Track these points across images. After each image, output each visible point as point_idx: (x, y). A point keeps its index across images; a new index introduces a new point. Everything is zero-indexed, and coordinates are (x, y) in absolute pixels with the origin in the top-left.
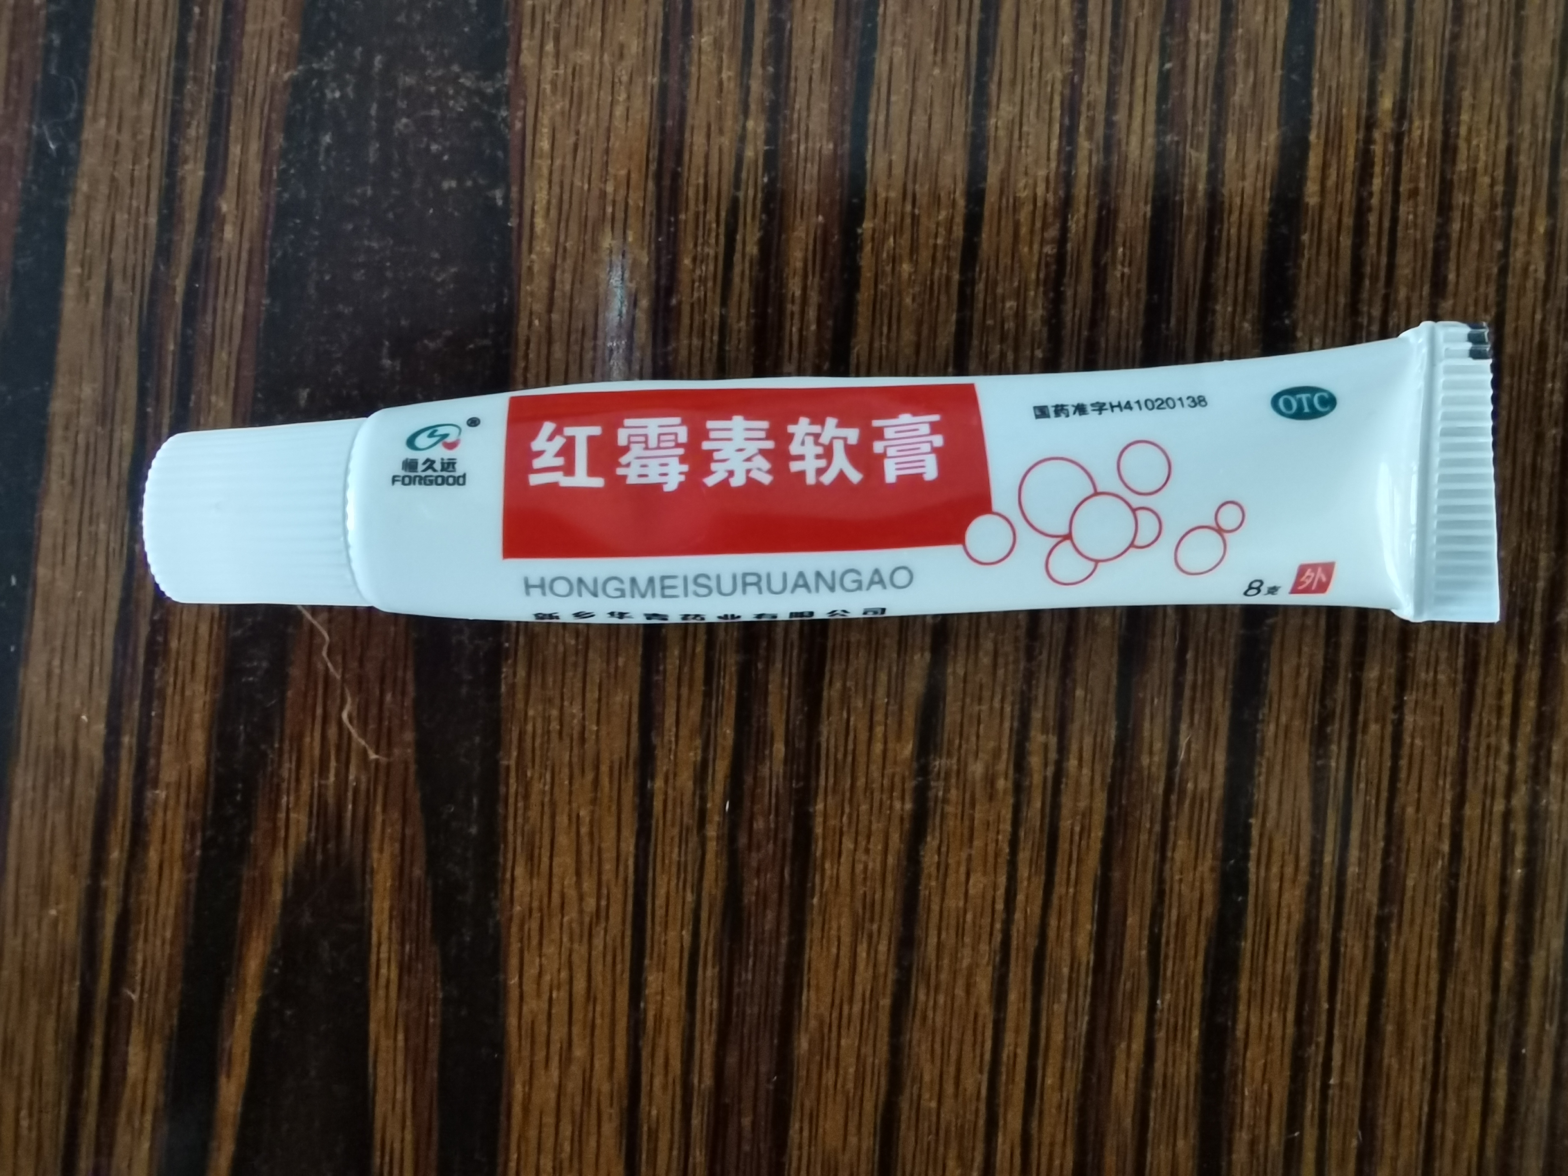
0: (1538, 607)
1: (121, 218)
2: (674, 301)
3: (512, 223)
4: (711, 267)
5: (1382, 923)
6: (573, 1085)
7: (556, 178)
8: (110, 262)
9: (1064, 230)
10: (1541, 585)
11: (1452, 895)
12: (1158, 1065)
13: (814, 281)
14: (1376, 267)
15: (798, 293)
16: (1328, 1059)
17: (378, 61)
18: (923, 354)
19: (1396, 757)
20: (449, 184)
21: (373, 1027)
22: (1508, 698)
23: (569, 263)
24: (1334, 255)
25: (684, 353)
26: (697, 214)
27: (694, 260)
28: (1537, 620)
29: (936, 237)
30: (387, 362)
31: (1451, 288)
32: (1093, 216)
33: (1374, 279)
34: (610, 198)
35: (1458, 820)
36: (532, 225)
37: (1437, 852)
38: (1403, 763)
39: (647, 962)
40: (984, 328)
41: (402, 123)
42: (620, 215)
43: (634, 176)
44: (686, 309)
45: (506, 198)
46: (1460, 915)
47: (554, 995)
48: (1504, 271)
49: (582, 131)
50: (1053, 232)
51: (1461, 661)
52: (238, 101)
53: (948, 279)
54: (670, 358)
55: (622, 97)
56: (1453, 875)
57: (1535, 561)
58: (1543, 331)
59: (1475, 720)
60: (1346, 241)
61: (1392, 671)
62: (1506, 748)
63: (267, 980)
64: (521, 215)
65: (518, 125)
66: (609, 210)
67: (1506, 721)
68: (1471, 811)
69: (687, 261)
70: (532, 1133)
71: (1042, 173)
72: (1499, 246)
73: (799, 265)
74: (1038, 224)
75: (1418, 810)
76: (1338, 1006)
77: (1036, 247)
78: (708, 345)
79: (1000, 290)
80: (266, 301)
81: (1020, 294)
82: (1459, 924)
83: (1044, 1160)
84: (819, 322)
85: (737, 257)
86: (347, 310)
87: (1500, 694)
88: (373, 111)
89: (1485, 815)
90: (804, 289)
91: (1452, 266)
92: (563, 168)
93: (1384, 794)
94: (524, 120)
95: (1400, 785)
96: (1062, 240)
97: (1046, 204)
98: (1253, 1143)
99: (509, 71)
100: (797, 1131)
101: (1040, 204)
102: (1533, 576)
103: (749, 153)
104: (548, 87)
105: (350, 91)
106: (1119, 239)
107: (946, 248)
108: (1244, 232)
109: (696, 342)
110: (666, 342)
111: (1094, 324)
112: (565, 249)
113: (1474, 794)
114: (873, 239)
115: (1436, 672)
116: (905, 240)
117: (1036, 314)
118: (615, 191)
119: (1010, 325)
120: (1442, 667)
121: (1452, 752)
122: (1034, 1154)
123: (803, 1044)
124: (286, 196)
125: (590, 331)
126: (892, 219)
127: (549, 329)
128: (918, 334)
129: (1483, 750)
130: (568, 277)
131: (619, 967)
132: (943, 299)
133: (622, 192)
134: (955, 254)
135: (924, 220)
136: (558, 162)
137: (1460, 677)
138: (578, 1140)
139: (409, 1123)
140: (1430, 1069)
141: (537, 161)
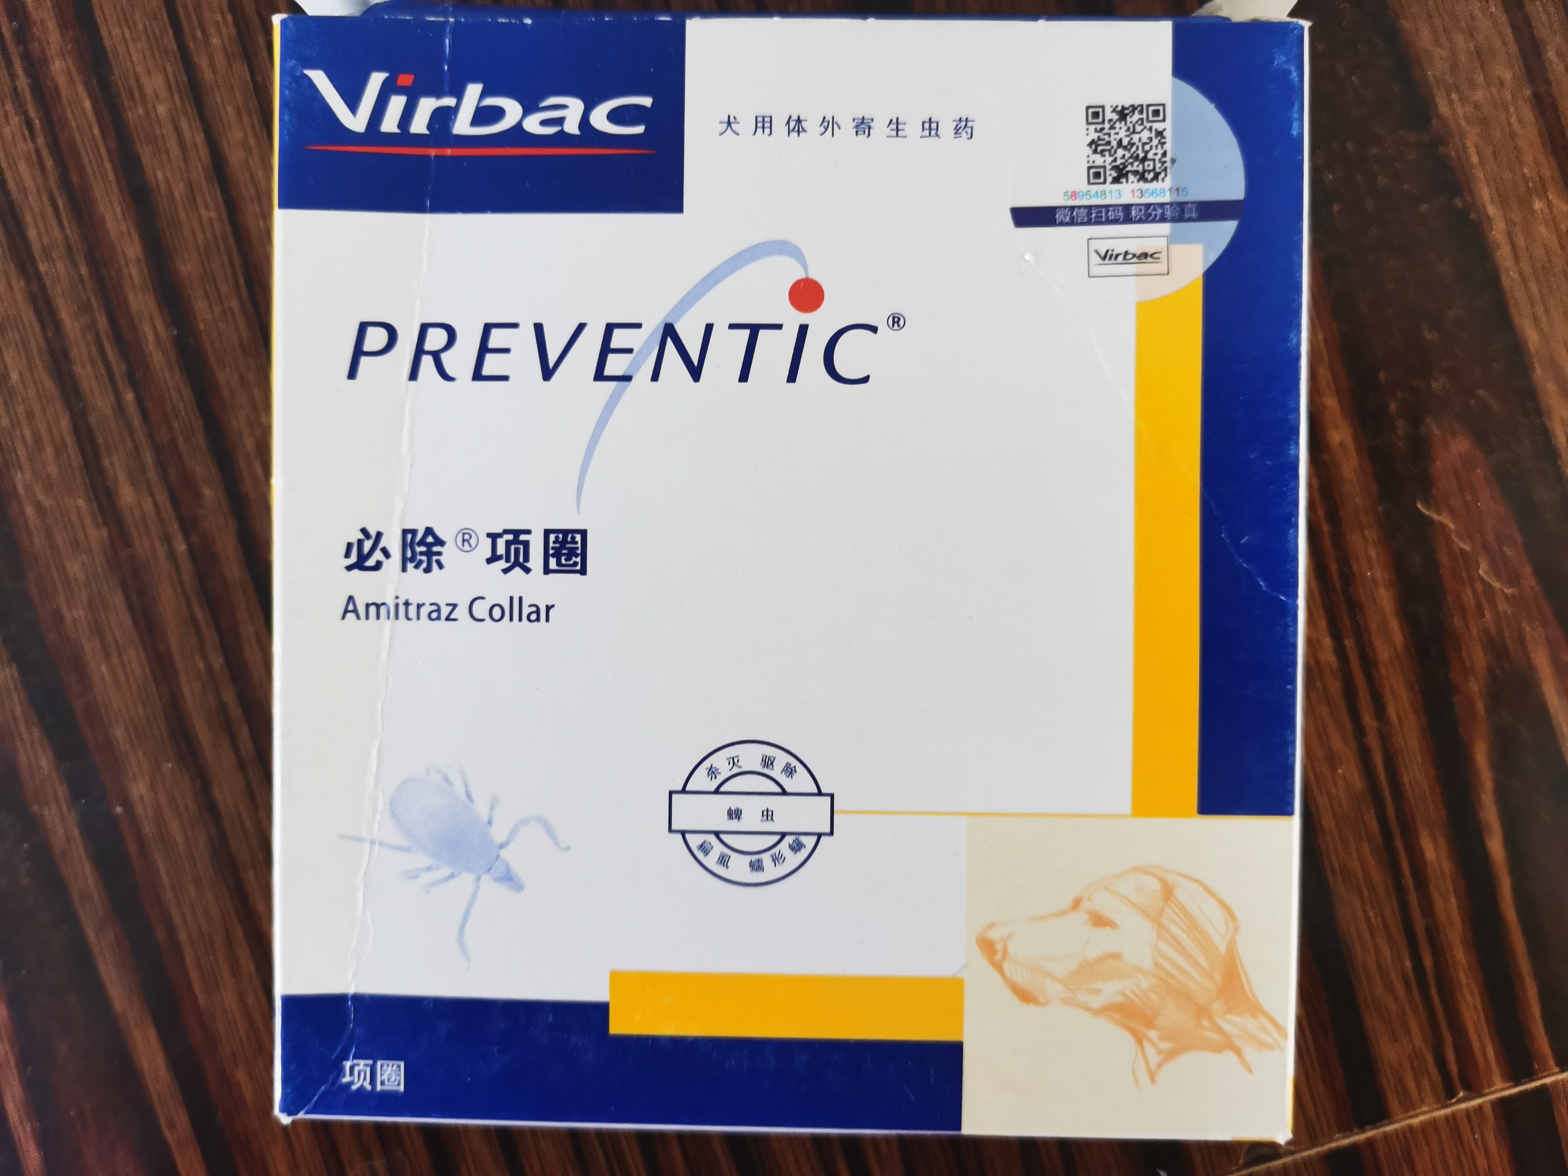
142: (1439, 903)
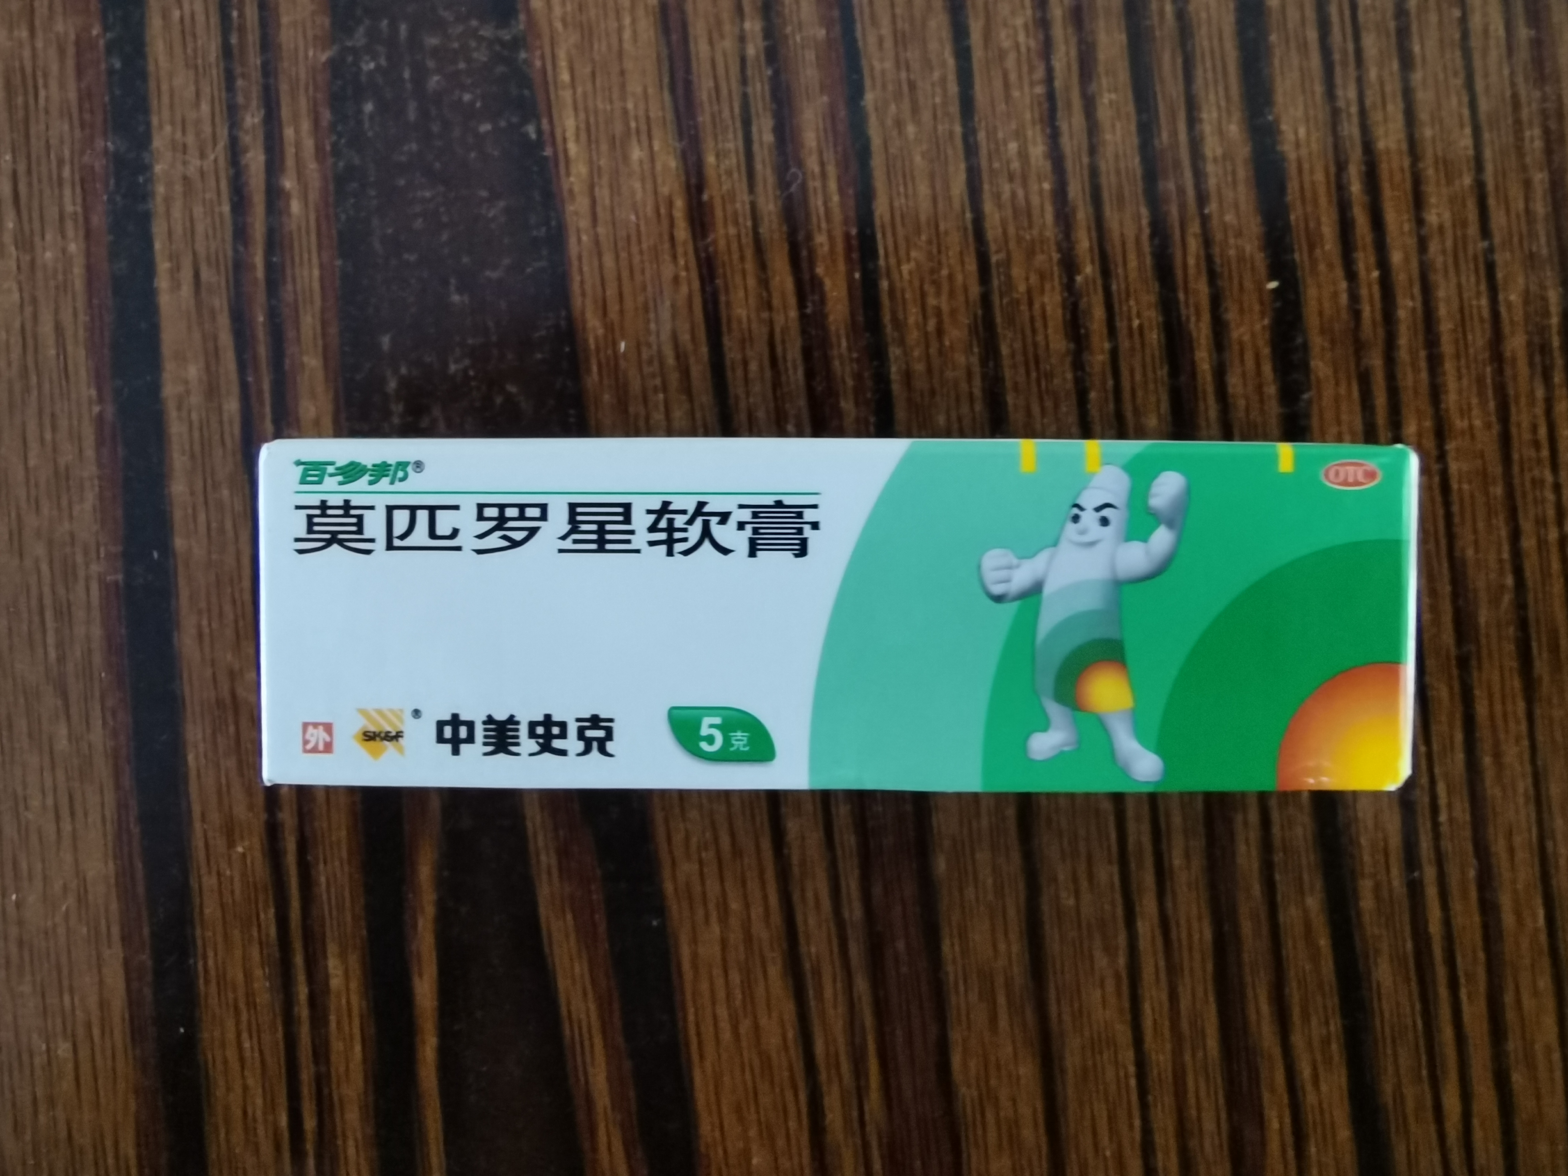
0: (1556, 342)
1: (198, 211)
2: (705, 197)
3: (548, 152)
4: (734, 161)
5: (1463, 663)
6: (735, 936)
7: (581, 106)
8: (195, 254)
9: (1050, 70)
10: (1555, 321)
11: (1523, 625)
12: (1276, 830)
13: (830, 157)
14: (1345, 52)
15: (817, 169)
16: (1434, 798)
17: (403, 28)
18: (940, 205)
19: (1447, 504)
20: (485, 127)
21: (543, 911)
22: (1543, 431)
23: (605, 180)
24: (1303, 47)
25: (722, 243)
26: (713, 116)
27: (717, 156)
28: (1557, 354)
29: (933, 96)
30: (456, 298)
31: (1418, 60)
32: (1073, 53)
33: (1344, 64)
34: (632, 113)
35: (1517, 554)
36: (566, 151)
37: (1502, 587)
38: (1455, 508)
39: (783, 810)
40: (991, 170)
41: (434, 81)
42: (643, 127)
43: (650, 91)
44: (718, 203)
45: (539, 132)
46: (1534, 644)
47: (704, 855)
48: (1465, 35)
49: (597, 57)
50: (1040, 73)
51: (1492, 405)
52: (284, 87)
53: (951, 133)
54: (711, 249)
55: (627, 21)
56: (1521, 605)
57: (1544, 299)
58: (1513, 84)
59: (1516, 457)
60: (1312, 35)
61: (1428, 424)
62: (1549, 477)
63: (440, 883)
64: (554, 144)
65: (538, 63)
66: (633, 125)
67: (1545, 453)
68: (1528, 543)
69: (711, 159)
70: (704, 986)
71: (1019, 22)
72: (1457, 13)
73: (814, 144)
74: (1025, 69)
75: (1477, 551)
76: (1435, 747)
77: (1026, 89)
78: (743, 231)
79: (1000, 135)
80: (339, 262)
81: (1019, 134)
82: (1535, 651)
83: (1184, 935)
84: (841, 191)
85: (756, 147)
86: (412, 258)
87: (1534, 428)
88: (407, 75)
89: (1542, 543)
90: (822, 164)
91: (1415, 39)
92: (585, 95)
93: (1443, 542)
94: (543, 57)
95: (1457, 530)
96: (1049, 79)
97: (1029, 49)
98: (1377, 888)
99: (522, 17)
100: (949, 948)
101: (1023, 49)
102: (1547, 314)
103: (751, 51)
104: (558, 25)
105: (383, 62)
106: (1101, 69)
107: (945, 104)
108: (1216, 42)
109: (732, 231)
110: (704, 236)
111: (1093, 151)
112: (599, 168)
113: (1527, 526)
114: (876, 109)
115: (1470, 419)
116: (906, 105)
117: (1038, 151)
118: (636, 106)
119: (1016, 165)
120: (1475, 412)
121: (1498, 490)
122: (1174, 935)
123: (941, 865)
124: (341, 164)
125: (634, 239)
126: (890, 87)
127: (597, 242)
128: (933, 187)
129: (1528, 485)
130: (606, 192)
131: (758, 819)
132: (950, 152)
133: (642, 106)
134: (955, 109)
135: (920, 84)
136: (579, 90)
137: (1493, 419)
138: (748, 985)
139: (590, 995)
140: (1531, 792)
141: (561, 93)
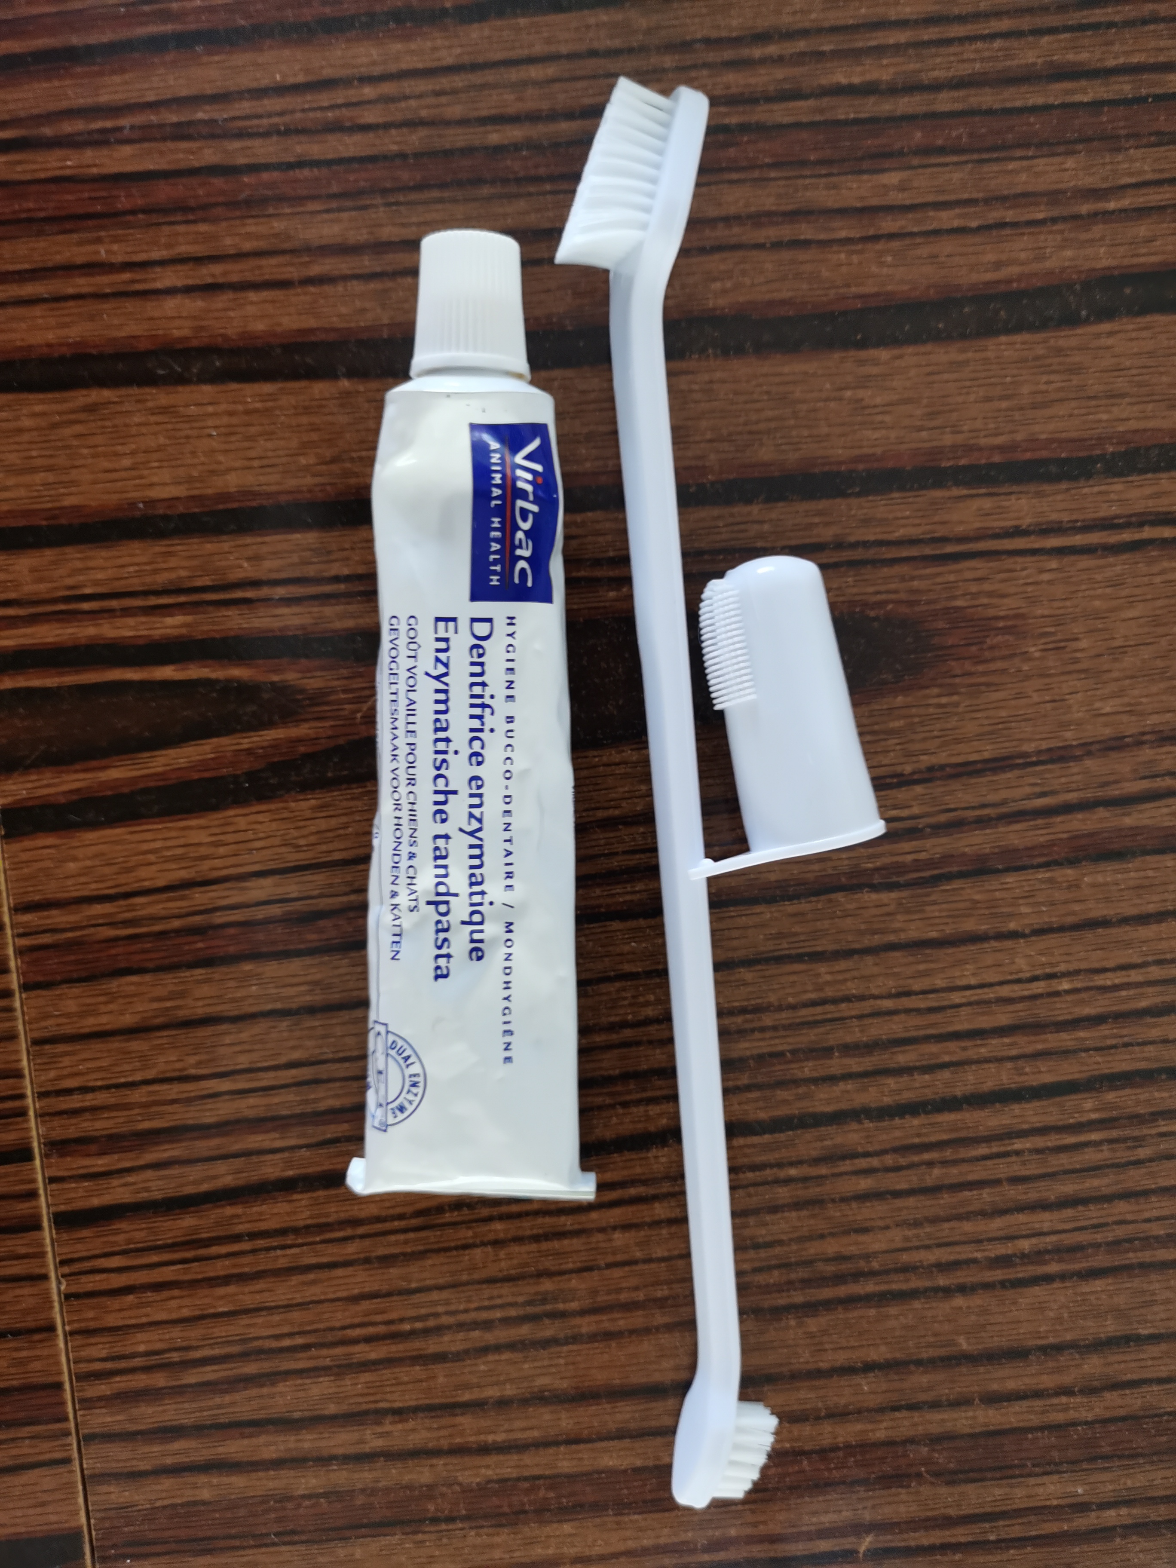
142: (131, 621)
